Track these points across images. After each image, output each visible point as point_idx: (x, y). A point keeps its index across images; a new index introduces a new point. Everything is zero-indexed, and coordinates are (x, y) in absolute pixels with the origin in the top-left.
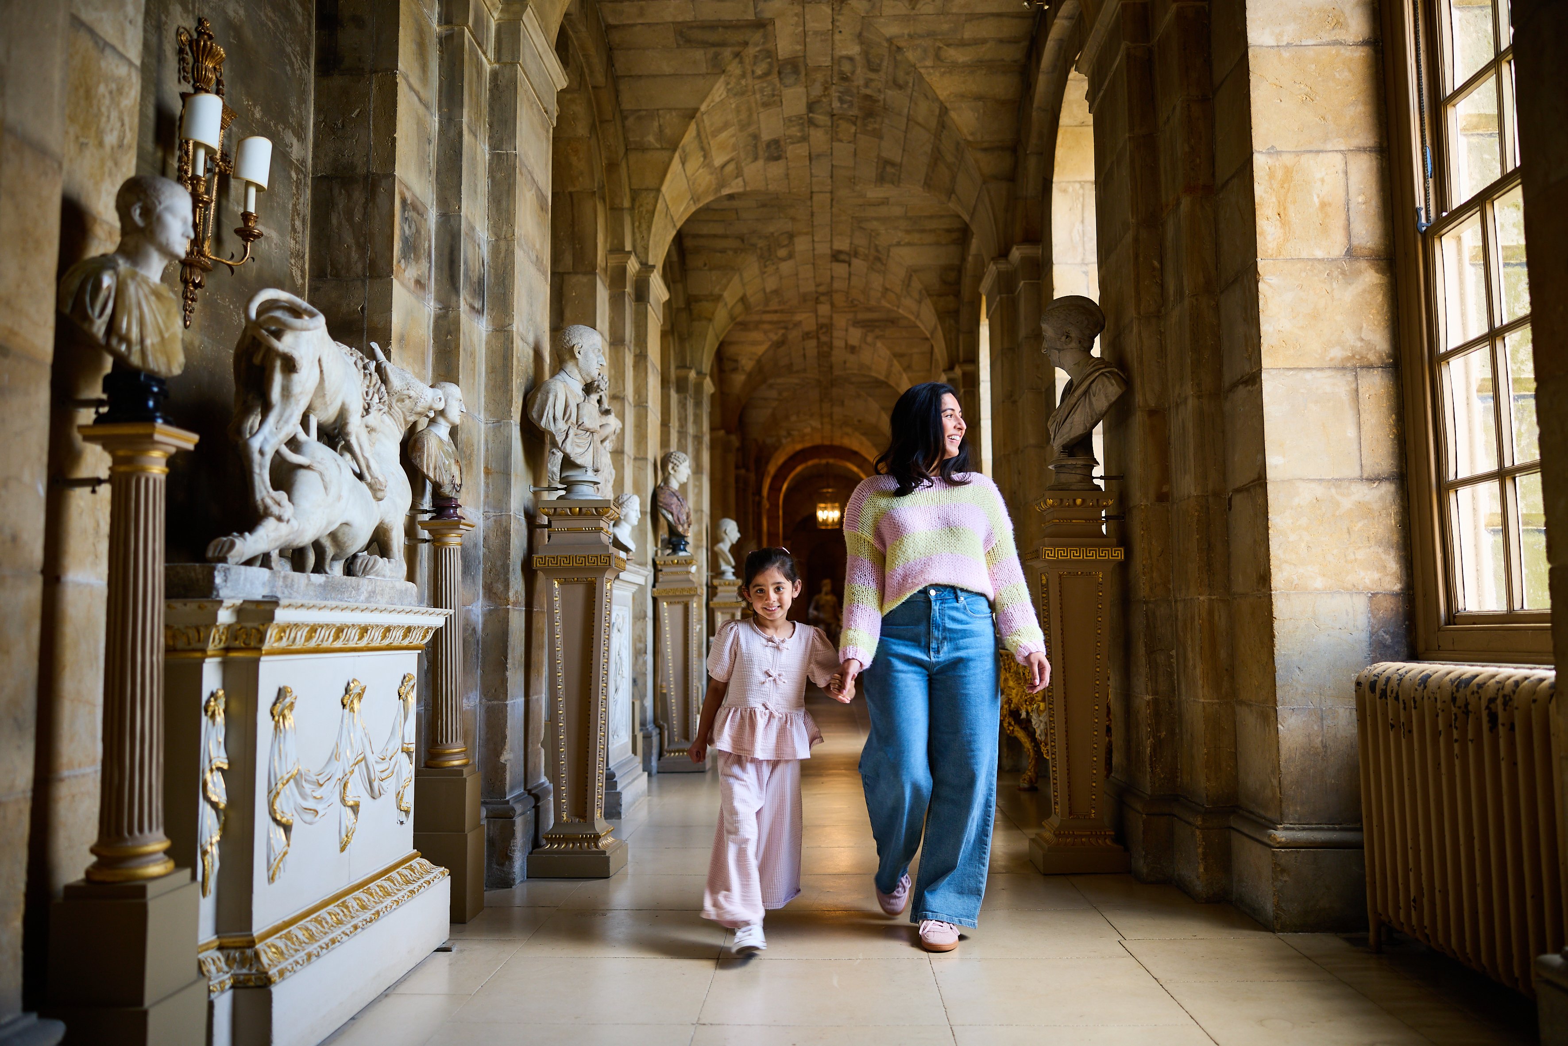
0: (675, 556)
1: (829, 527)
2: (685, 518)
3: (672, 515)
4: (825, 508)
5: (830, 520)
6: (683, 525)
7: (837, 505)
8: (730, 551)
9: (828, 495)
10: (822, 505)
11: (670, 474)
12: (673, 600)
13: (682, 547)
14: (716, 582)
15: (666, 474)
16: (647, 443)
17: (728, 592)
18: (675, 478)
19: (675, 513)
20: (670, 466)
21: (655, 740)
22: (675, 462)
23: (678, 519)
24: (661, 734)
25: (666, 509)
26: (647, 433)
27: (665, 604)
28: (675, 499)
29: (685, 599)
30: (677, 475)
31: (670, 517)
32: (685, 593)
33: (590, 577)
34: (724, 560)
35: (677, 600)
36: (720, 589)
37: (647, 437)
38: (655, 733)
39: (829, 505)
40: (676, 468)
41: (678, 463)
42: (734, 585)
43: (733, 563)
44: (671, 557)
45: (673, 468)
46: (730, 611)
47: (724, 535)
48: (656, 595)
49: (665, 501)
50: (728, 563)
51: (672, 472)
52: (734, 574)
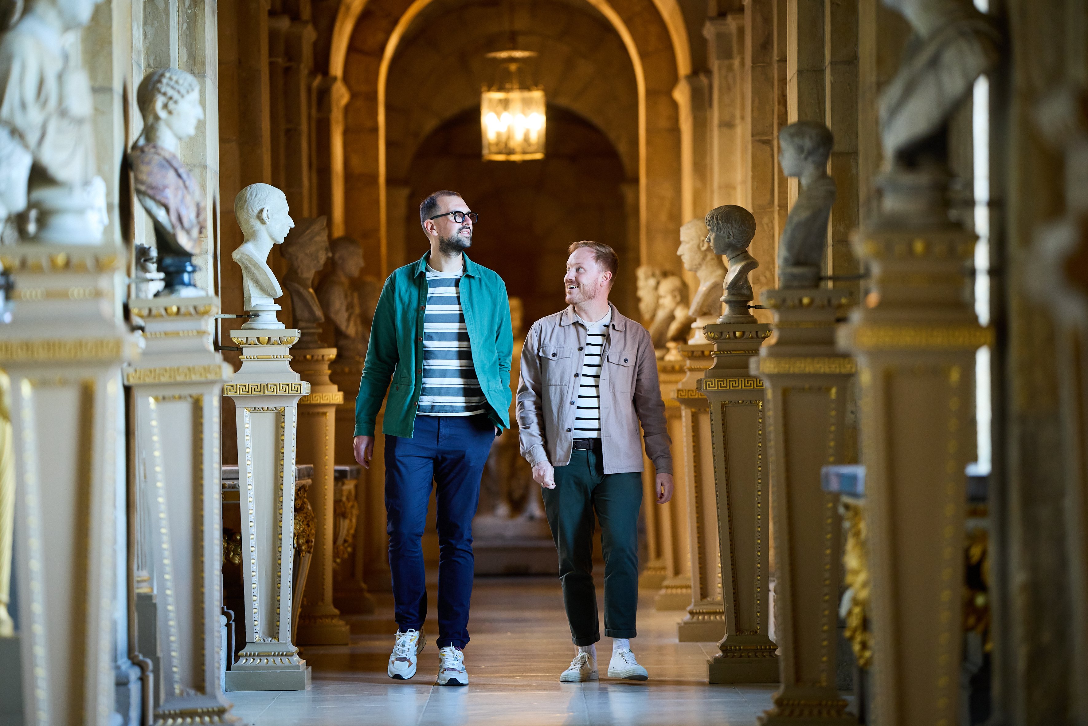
0: (174, 297)
1: (516, 158)
2: (193, 215)
3: (167, 210)
4: (505, 104)
5: (518, 138)
6: (188, 232)
7: (537, 95)
8: (269, 262)
9: (513, 67)
10: (496, 96)
11: (157, 118)
12: (168, 392)
13: (186, 277)
14: (237, 336)
15: (151, 119)
16: (110, 54)
17: (267, 359)
18: (169, 126)
19: (172, 206)
20: (160, 101)
21: (134, 688)
22: (170, 92)
23: (180, 219)
24: (143, 680)
25: (153, 198)
26: (110, 35)
27: (151, 400)
28: (171, 174)
29: (195, 391)
30: (174, 120)
31: (161, 215)
32: (195, 378)
33: (85, 374)
34: (256, 282)
35: (177, 392)
36: (247, 351)
37: (110, 43)
38: (134, 674)
39: (516, 95)
40: (171, 105)
41: (176, 96)
42: (281, 342)
43: (279, 292)
44: (164, 301)
45: (165, 106)
46: (272, 404)
47: (257, 224)
48: (132, 381)
49: (150, 180)
50: (266, 291)
51: (162, 114)
52: (279, 315)
